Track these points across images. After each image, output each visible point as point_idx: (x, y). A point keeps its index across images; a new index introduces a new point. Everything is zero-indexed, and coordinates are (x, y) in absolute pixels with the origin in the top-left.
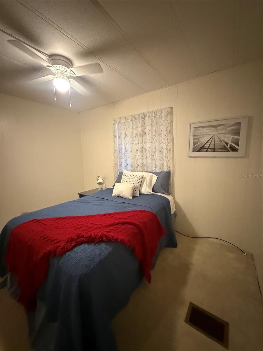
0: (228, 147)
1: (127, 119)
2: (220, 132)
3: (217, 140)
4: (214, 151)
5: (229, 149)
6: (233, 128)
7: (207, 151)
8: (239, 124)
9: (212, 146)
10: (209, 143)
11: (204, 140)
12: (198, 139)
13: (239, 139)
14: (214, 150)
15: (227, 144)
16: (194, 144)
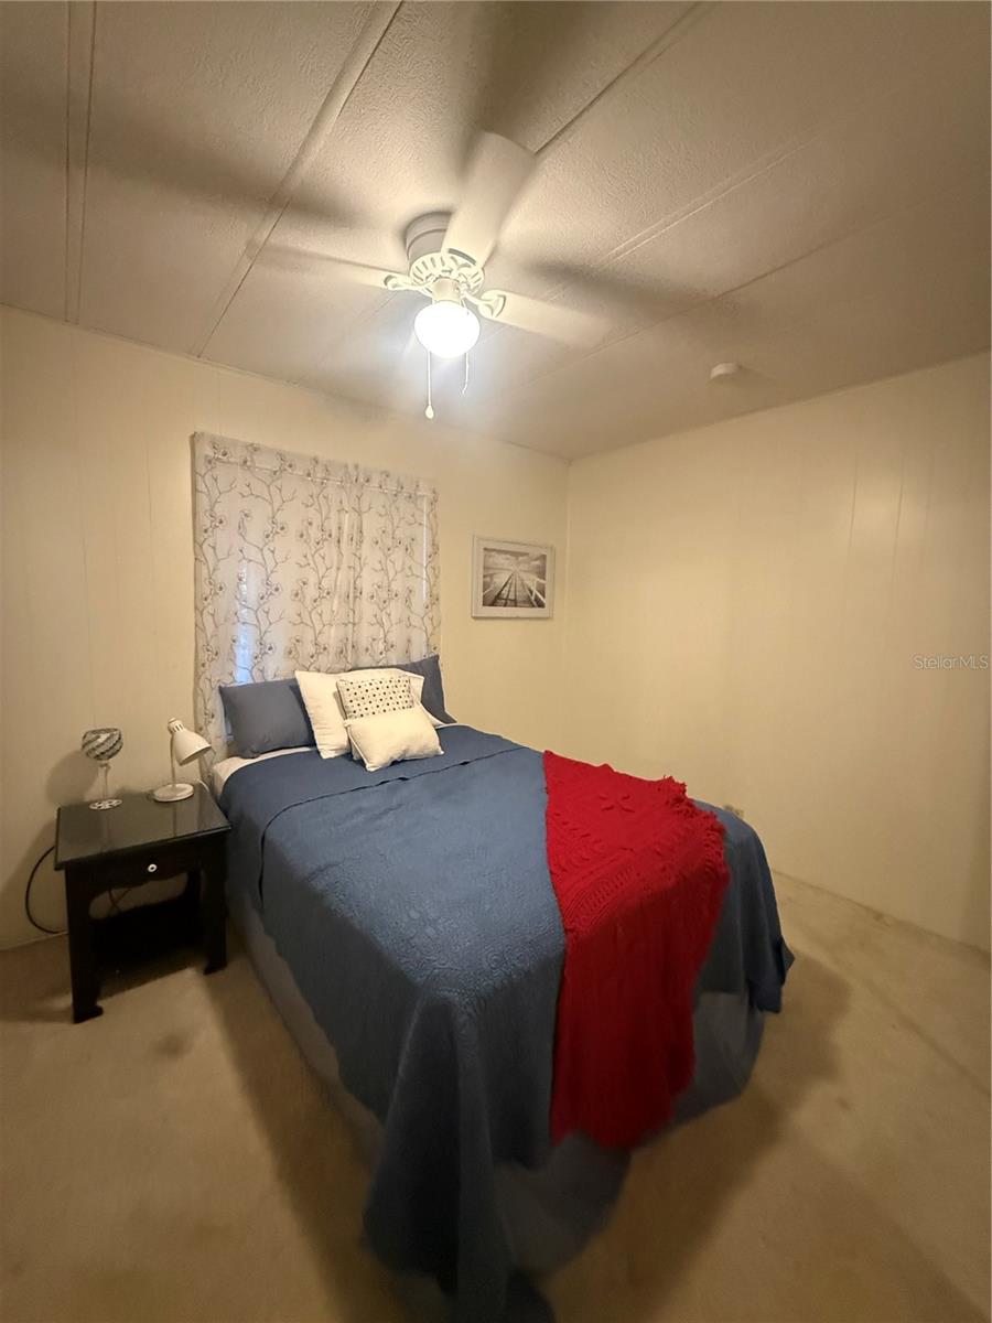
0: (533, 598)
1: (290, 466)
2: (522, 567)
3: (519, 583)
4: (516, 606)
5: (535, 603)
6: (537, 563)
7: (505, 605)
8: (544, 557)
9: (512, 597)
10: (507, 588)
11: (501, 579)
12: (491, 576)
13: (544, 585)
14: (515, 603)
15: (531, 592)
16: (486, 586)
